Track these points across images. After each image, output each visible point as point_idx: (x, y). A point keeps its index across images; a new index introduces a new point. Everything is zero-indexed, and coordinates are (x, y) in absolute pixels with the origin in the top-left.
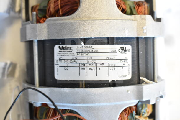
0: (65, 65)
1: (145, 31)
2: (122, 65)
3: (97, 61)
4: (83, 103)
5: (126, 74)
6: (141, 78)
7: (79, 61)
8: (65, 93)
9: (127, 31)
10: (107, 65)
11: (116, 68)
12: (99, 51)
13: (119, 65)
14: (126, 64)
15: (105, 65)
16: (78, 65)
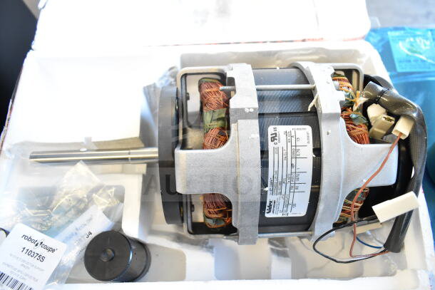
0: (290, 206)
1: (252, 110)
2: (293, 139)
3: (289, 172)
4: (339, 188)
5: (305, 132)
6: (309, 110)
7: (288, 193)
8: (324, 209)
9: (253, 136)
10: (294, 160)
11: (297, 148)
12: (276, 169)
13: (294, 144)
14: (293, 134)
15: (294, 162)
16: (292, 194)
